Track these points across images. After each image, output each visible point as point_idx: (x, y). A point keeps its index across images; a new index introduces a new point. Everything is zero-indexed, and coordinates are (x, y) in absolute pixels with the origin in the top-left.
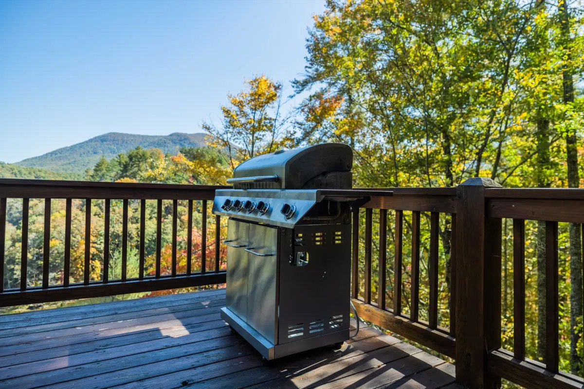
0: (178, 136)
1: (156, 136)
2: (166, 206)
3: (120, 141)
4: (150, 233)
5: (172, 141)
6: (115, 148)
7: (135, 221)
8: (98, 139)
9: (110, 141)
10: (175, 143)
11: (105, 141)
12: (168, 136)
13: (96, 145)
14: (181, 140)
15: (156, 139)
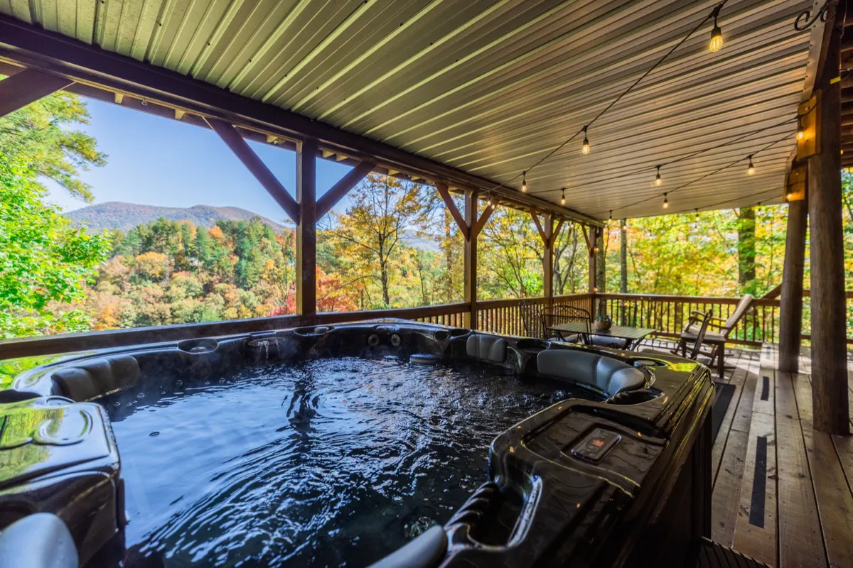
0: (203, 209)
1: (174, 209)
2: (205, 283)
3: (125, 213)
4: (189, 313)
5: (195, 215)
6: (118, 220)
7: (167, 300)
8: (91, 209)
9: (110, 212)
10: (198, 217)
11: (103, 212)
12: (189, 209)
13: (90, 216)
14: (206, 214)
15: (174, 212)
